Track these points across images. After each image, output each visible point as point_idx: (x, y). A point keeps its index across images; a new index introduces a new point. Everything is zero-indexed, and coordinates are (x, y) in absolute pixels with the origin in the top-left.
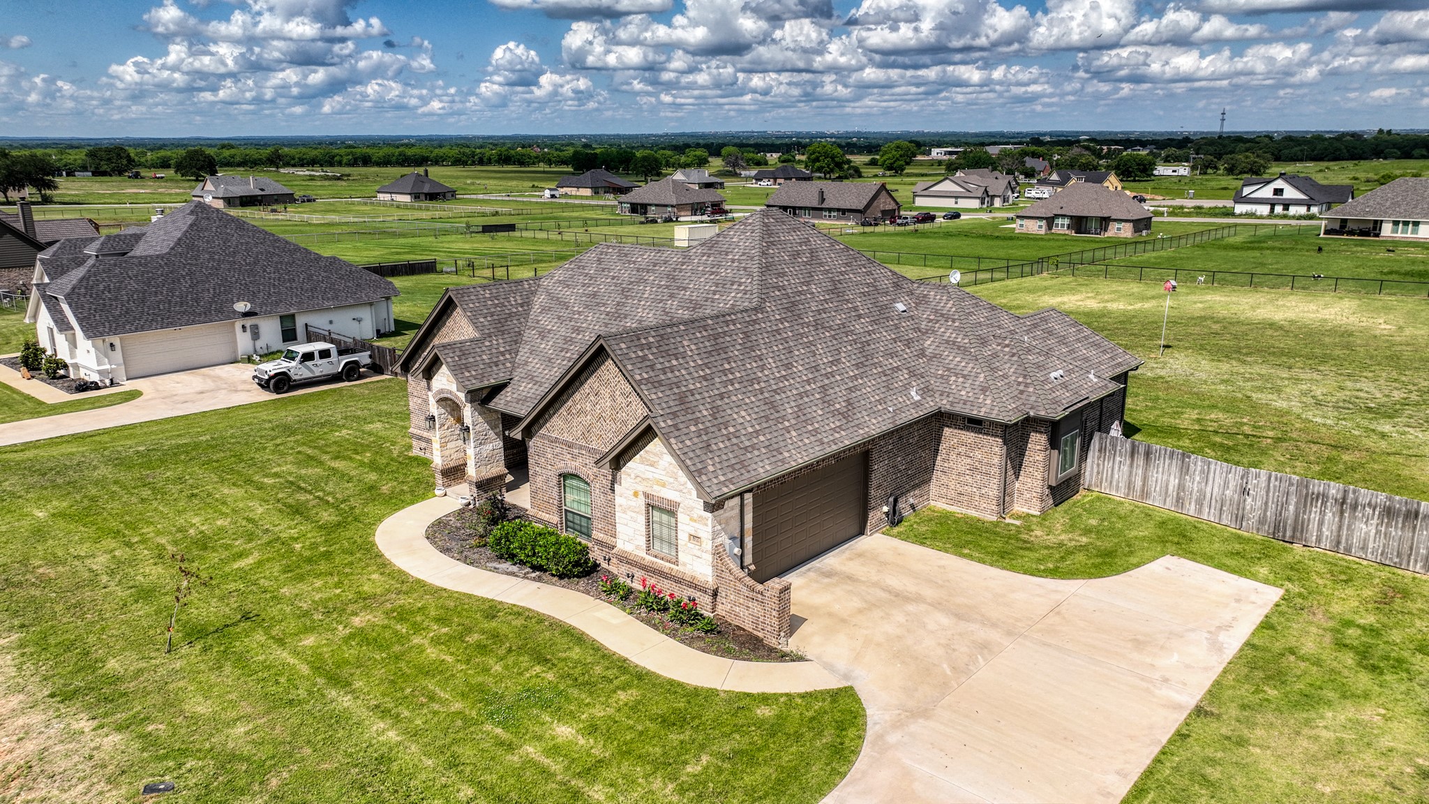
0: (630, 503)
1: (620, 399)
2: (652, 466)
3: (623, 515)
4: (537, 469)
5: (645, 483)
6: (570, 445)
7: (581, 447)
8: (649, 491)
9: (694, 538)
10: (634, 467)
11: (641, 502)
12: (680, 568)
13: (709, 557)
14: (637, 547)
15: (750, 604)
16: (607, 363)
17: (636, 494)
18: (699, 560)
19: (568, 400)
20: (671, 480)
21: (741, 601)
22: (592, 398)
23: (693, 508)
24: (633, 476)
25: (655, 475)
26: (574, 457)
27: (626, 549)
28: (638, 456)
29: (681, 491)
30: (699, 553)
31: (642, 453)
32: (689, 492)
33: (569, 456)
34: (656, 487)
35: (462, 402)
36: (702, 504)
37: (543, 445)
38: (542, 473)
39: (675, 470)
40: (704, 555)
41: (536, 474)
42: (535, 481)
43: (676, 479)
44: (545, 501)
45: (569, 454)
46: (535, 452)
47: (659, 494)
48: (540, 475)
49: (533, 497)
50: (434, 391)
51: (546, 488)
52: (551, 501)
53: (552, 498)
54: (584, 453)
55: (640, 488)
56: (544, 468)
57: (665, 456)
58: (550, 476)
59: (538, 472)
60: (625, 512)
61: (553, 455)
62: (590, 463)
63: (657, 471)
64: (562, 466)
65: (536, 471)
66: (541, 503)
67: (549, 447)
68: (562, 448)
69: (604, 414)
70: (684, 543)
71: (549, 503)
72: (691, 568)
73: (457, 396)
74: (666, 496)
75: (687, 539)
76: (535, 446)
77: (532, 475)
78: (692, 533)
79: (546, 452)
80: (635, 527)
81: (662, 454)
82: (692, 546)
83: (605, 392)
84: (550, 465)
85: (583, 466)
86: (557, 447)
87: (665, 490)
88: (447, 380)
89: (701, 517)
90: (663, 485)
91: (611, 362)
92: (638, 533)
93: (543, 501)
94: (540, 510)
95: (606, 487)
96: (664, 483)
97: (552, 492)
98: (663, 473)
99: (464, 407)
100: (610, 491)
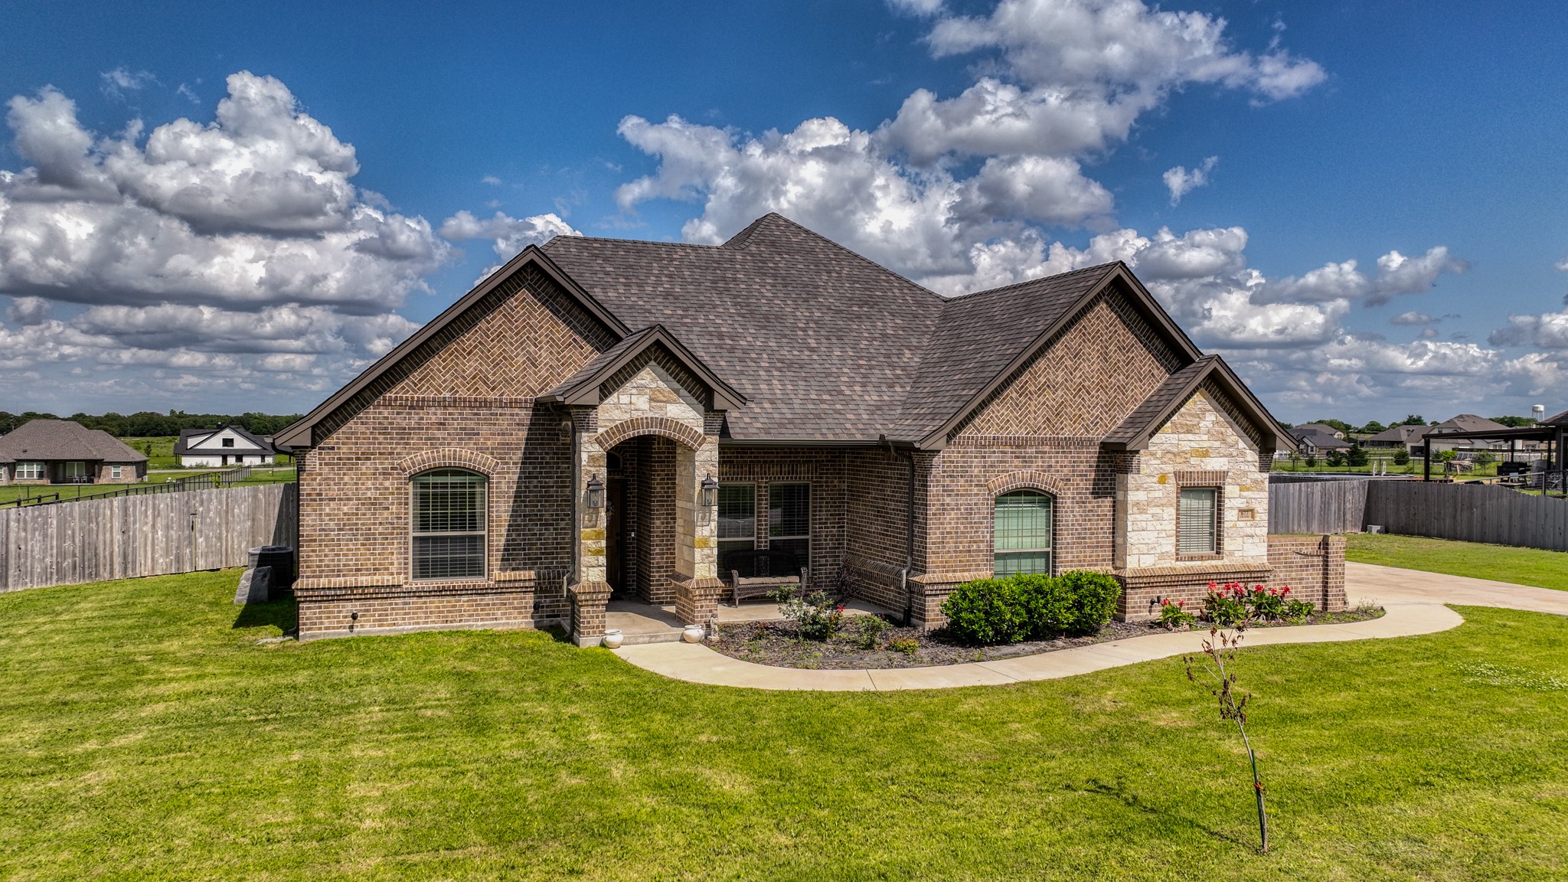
0: (1152, 495)
1: (1116, 357)
2: (1189, 432)
3: (1138, 517)
4: (948, 500)
5: (1178, 460)
6: (1019, 444)
7: (1043, 442)
8: (1184, 468)
9: (1247, 512)
10: (1163, 439)
11: (1171, 487)
12: (1226, 561)
13: (1265, 531)
14: (1162, 556)
15: (1304, 574)
16: (1098, 310)
17: (1163, 480)
18: (1251, 540)
19: (1021, 373)
20: (1217, 444)
21: (1294, 575)
22: (1069, 363)
23: (1245, 473)
24: (1159, 455)
25: (1193, 444)
26: (1027, 462)
27: (1142, 566)
28: (1169, 424)
29: (1231, 455)
30: (1249, 531)
31: (1174, 417)
32: (1242, 454)
33: (1016, 462)
34: (1193, 461)
35: (695, 436)
36: (1257, 464)
37: (962, 457)
38: (957, 505)
39: (1223, 430)
40: (1258, 531)
41: (944, 509)
42: (942, 524)
43: (1224, 441)
44: (961, 552)
45: (1018, 457)
46: (944, 472)
47: (1199, 469)
48: (953, 509)
49: (933, 553)
50: (601, 430)
51: (965, 528)
52: (975, 547)
53: (975, 542)
54: (1047, 449)
55: (1169, 468)
56: (962, 495)
57: (1207, 414)
58: (976, 504)
59: (948, 505)
60: (1142, 511)
61: (984, 467)
62: (1057, 462)
63: (1197, 437)
64: (1001, 482)
65: (943, 505)
66: (951, 557)
67: (976, 457)
68: (1002, 452)
69: (1087, 384)
70: (1232, 524)
71: (970, 551)
72: (1240, 553)
73: (681, 427)
74: (1209, 468)
75: (1235, 518)
76: (944, 462)
77: (934, 514)
78: (1243, 506)
79: (971, 467)
80: (1159, 527)
81: (1204, 411)
82: (1241, 524)
83: (1091, 351)
84: (977, 485)
85: (1045, 471)
86: (994, 452)
87: (1205, 460)
88: (651, 400)
89: (1255, 481)
90: (1205, 454)
91: (1104, 305)
92: (1164, 535)
93: (955, 552)
94: (947, 571)
95: (1087, 489)
96: (1207, 451)
97: (977, 532)
98: (1205, 437)
99: (700, 445)
100: (1092, 493)
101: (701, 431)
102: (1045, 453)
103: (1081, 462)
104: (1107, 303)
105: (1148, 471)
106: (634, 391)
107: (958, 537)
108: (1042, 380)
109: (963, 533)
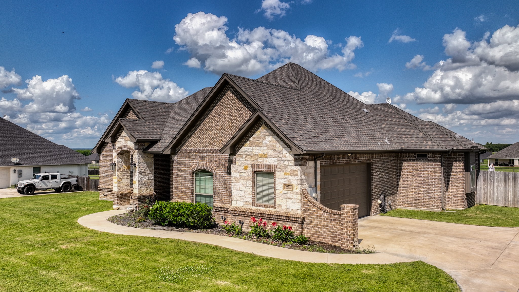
0: (242, 174)
1: (235, 113)
2: (257, 146)
3: (236, 184)
4: (179, 173)
5: (253, 159)
6: (200, 152)
7: (208, 151)
8: (255, 162)
9: (288, 186)
10: (246, 149)
11: (250, 171)
12: (277, 209)
13: (299, 197)
14: (246, 203)
15: (329, 224)
16: (227, 94)
17: (246, 168)
18: (291, 201)
19: (200, 124)
20: (271, 151)
21: (322, 223)
22: (217, 118)
23: (286, 166)
24: (244, 156)
25: (259, 151)
26: (203, 159)
27: (238, 206)
28: (248, 142)
29: (278, 157)
30: (290, 196)
31: (251, 139)
32: (285, 156)
33: (200, 159)
34: (260, 159)
35: (132, 150)
36: (293, 162)
37: (183, 157)
38: (181, 174)
39: (274, 144)
40: (295, 196)
41: (178, 176)
42: (177, 181)
43: (275, 150)
44: (183, 192)
45: (200, 157)
46: (178, 162)
47: (262, 163)
48: (180, 176)
49: (175, 191)
50: (116, 149)
51: (184, 183)
52: (187, 191)
53: (187, 189)
54: (210, 154)
55: (249, 163)
56: (183, 171)
57: (267, 137)
58: (187, 175)
59: (179, 174)
60: (238, 182)
61: (190, 161)
62: (213, 159)
63: (261, 148)
64: (195, 167)
65: (177, 174)
66: (180, 194)
67: (187, 157)
68: (195, 155)
69: (224, 126)
70: (280, 191)
71: (185, 192)
72: (285, 207)
73: (130, 148)
74: (267, 163)
75: (282, 188)
76: (178, 159)
77: (175, 177)
78: (286, 183)
79: (185, 160)
80: (245, 190)
81: (265, 136)
82: (286, 192)
83: (225, 112)
84: (187, 168)
85: (209, 163)
86: (192, 155)
87: (266, 159)
88: (125, 140)
89: (293, 170)
90: (266, 156)
91: (230, 92)
92: (247, 193)
93: (181, 192)
94: (179, 199)
95: (225, 171)
96: (266, 155)
97: (187, 185)
98: (266, 148)
99: (134, 153)
100: (227, 173)
101: (134, 149)
102: (209, 155)
103: (222, 159)
104: (231, 91)
105: (239, 164)
106: (122, 138)
107: (182, 187)
108: (207, 126)
109: (183, 185)
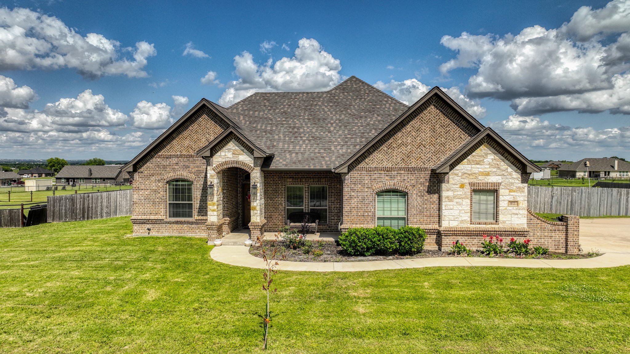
0: (456, 193)
2: (477, 164)
3: (449, 203)
4: (353, 194)
5: (471, 177)
6: (388, 170)
7: (400, 169)
8: (475, 181)
9: (513, 202)
10: (462, 167)
11: (468, 189)
12: (501, 225)
13: (526, 212)
14: (462, 222)
15: (553, 234)
16: (428, 109)
17: (462, 186)
18: (516, 216)
19: (389, 139)
20: (495, 170)
21: (546, 234)
22: (414, 134)
23: (512, 184)
24: (460, 174)
25: (480, 170)
26: (392, 178)
27: (451, 226)
28: (466, 160)
29: (503, 175)
30: (515, 212)
31: (469, 157)
32: (510, 174)
33: (387, 178)
34: (480, 178)
35: (250, 167)
36: (520, 179)
37: (360, 176)
38: (357, 196)
39: (498, 163)
40: (521, 212)
41: (351, 198)
42: (350, 204)
43: (499, 168)
44: (359, 216)
45: (388, 176)
46: (351, 182)
47: (484, 181)
48: (355, 198)
49: (346, 216)
50: (214, 165)
51: (361, 206)
52: (366, 214)
53: (367, 212)
54: (403, 172)
55: (466, 181)
56: (360, 192)
57: (489, 155)
58: (366, 196)
59: (353, 196)
60: (451, 201)
61: (371, 180)
62: (408, 178)
63: (482, 166)
64: (379, 186)
65: (351, 196)
66: (355, 218)
67: (366, 176)
68: (379, 174)
69: (424, 143)
70: (504, 208)
71: (364, 216)
72: (510, 222)
73: (244, 164)
74: (490, 181)
75: (507, 205)
76: (351, 178)
77: (346, 200)
78: (512, 200)
79: (364, 180)
80: (460, 208)
81: (487, 154)
82: (511, 208)
83: (426, 128)
84: (367, 188)
85: (402, 182)
86: (376, 174)
87: (488, 177)
88: (233, 154)
89: (519, 188)
90: (488, 174)
91: (433, 107)
92: (463, 212)
93: (357, 216)
94: (353, 224)
95: (424, 190)
96: (488, 173)
97: (367, 208)
98: (488, 166)
99: (252, 171)
100: (427, 192)
101: (252, 165)
102: (402, 174)
103: (421, 178)
104: (434, 106)
105: (454, 182)
106: (227, 151)
107: (358, 210)
108: (400, 142)
109: (360, 208)
